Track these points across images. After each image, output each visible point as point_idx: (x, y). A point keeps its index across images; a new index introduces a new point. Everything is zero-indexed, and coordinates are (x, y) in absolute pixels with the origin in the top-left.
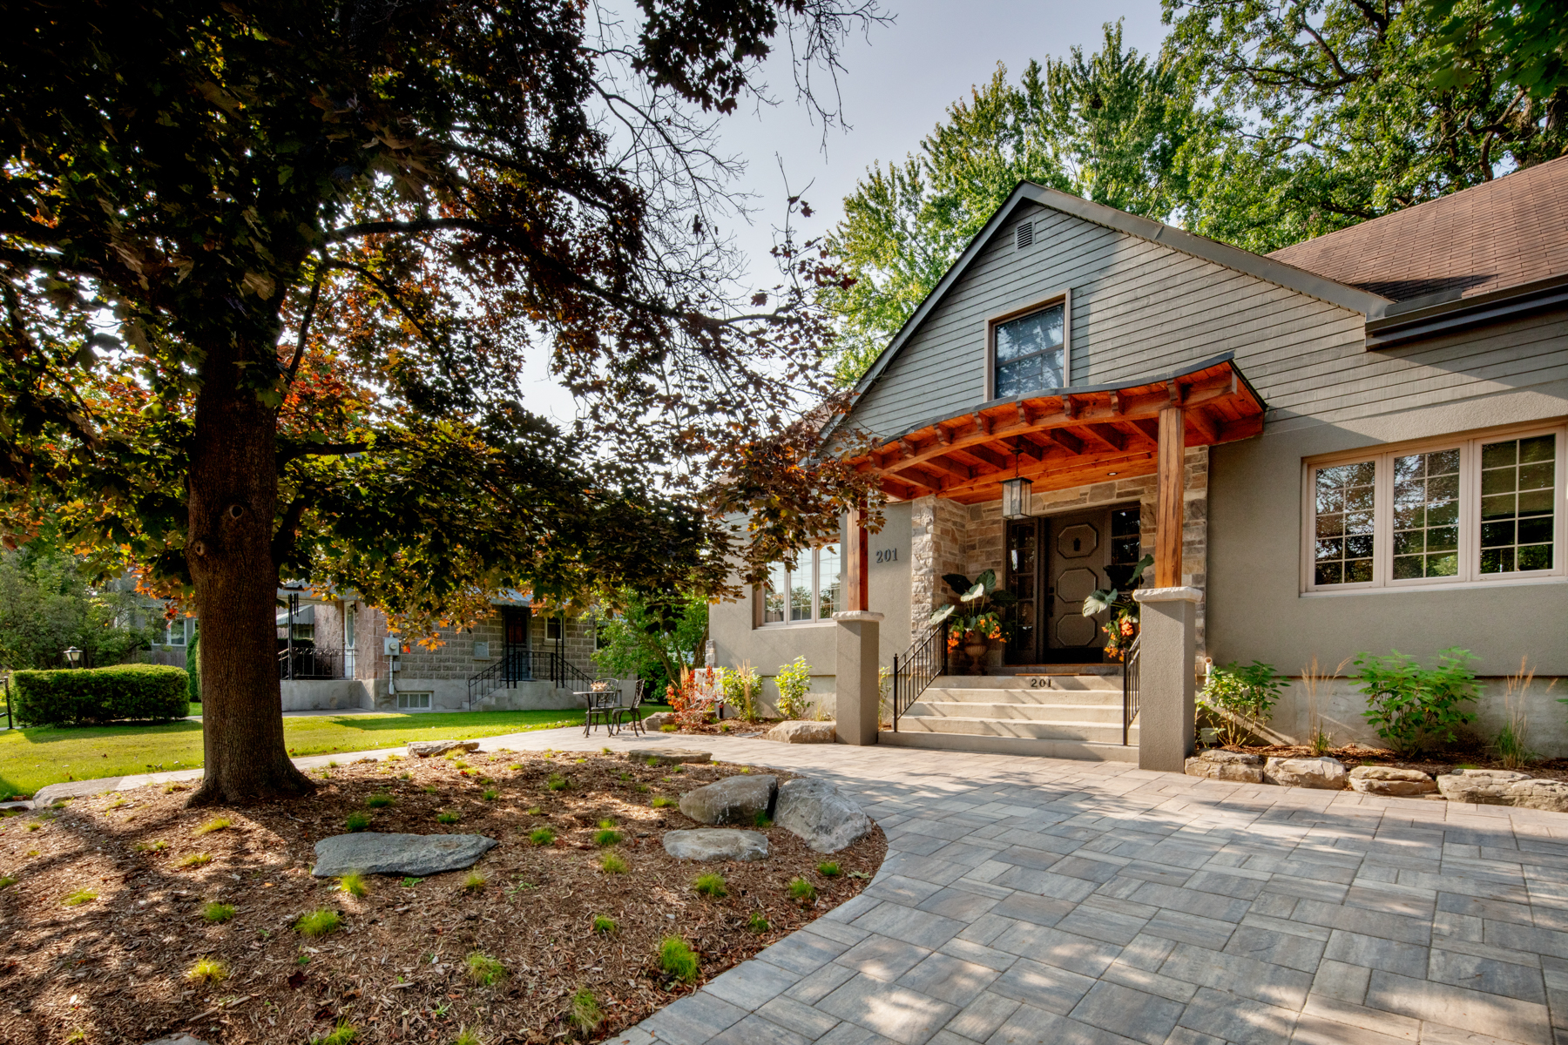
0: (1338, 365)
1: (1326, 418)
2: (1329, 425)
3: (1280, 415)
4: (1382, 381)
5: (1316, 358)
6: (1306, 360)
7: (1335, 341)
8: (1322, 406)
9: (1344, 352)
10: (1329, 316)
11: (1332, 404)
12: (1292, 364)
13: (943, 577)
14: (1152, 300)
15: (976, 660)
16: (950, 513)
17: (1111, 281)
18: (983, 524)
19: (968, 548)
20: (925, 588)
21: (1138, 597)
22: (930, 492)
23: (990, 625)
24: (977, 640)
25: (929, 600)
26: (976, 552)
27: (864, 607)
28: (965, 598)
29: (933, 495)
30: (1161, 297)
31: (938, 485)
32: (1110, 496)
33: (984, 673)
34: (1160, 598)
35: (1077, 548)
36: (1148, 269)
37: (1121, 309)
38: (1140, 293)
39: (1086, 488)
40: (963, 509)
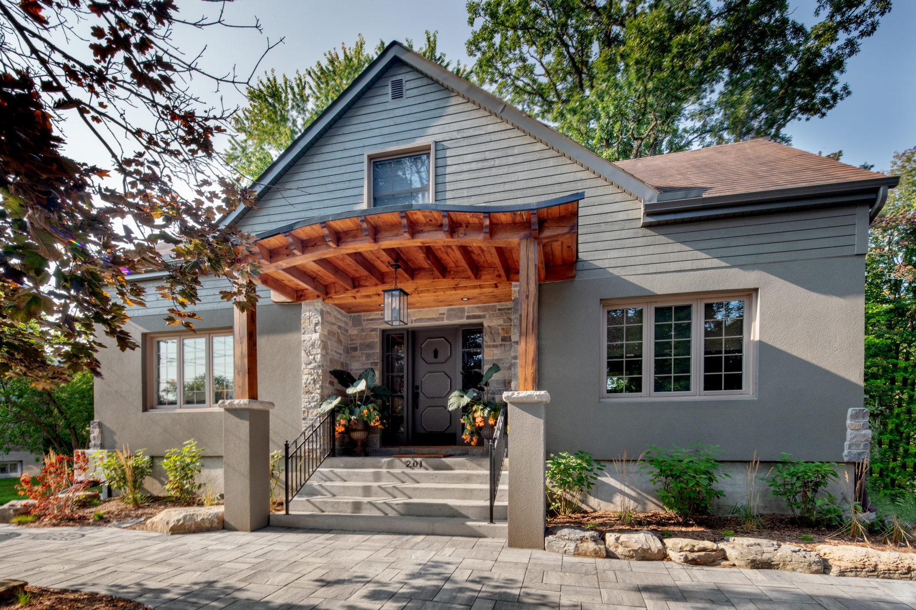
0: (624, 234)
1: (616, 272)
2: (618, 277)
3: (586, 266)
4: (651, 250)
5: (609, 227)
6: (603, 227)
7: (622, 216)
8: (613, 263)
9: (628, 225)
10: (619, 197)
11: (620, 262)
12: (594, 229)
13: (330, 372)
14: (497, 162)
15: (359, 443)
16: (336, 318)
17: (466, 142)
18: (363, 330)
19: (350, 350)
20: (315, 381)
21: (508, 397)
22: (318, 297)
23: (370, 413)
24: (360, 427)
25: (319, 391)
26: (358, 353)
27: (253, 396)
28: (351, 391)
29: (320, 300)
30: (504, 161)
31: (325, 291)
32: (462, 318)
33: (367, 454)
34: (525, 400)
35: (436, 356)
36: (494, 137)
37: (474, 166)
38: (488, 155)
39: (444, 309)
40: (346, 317)
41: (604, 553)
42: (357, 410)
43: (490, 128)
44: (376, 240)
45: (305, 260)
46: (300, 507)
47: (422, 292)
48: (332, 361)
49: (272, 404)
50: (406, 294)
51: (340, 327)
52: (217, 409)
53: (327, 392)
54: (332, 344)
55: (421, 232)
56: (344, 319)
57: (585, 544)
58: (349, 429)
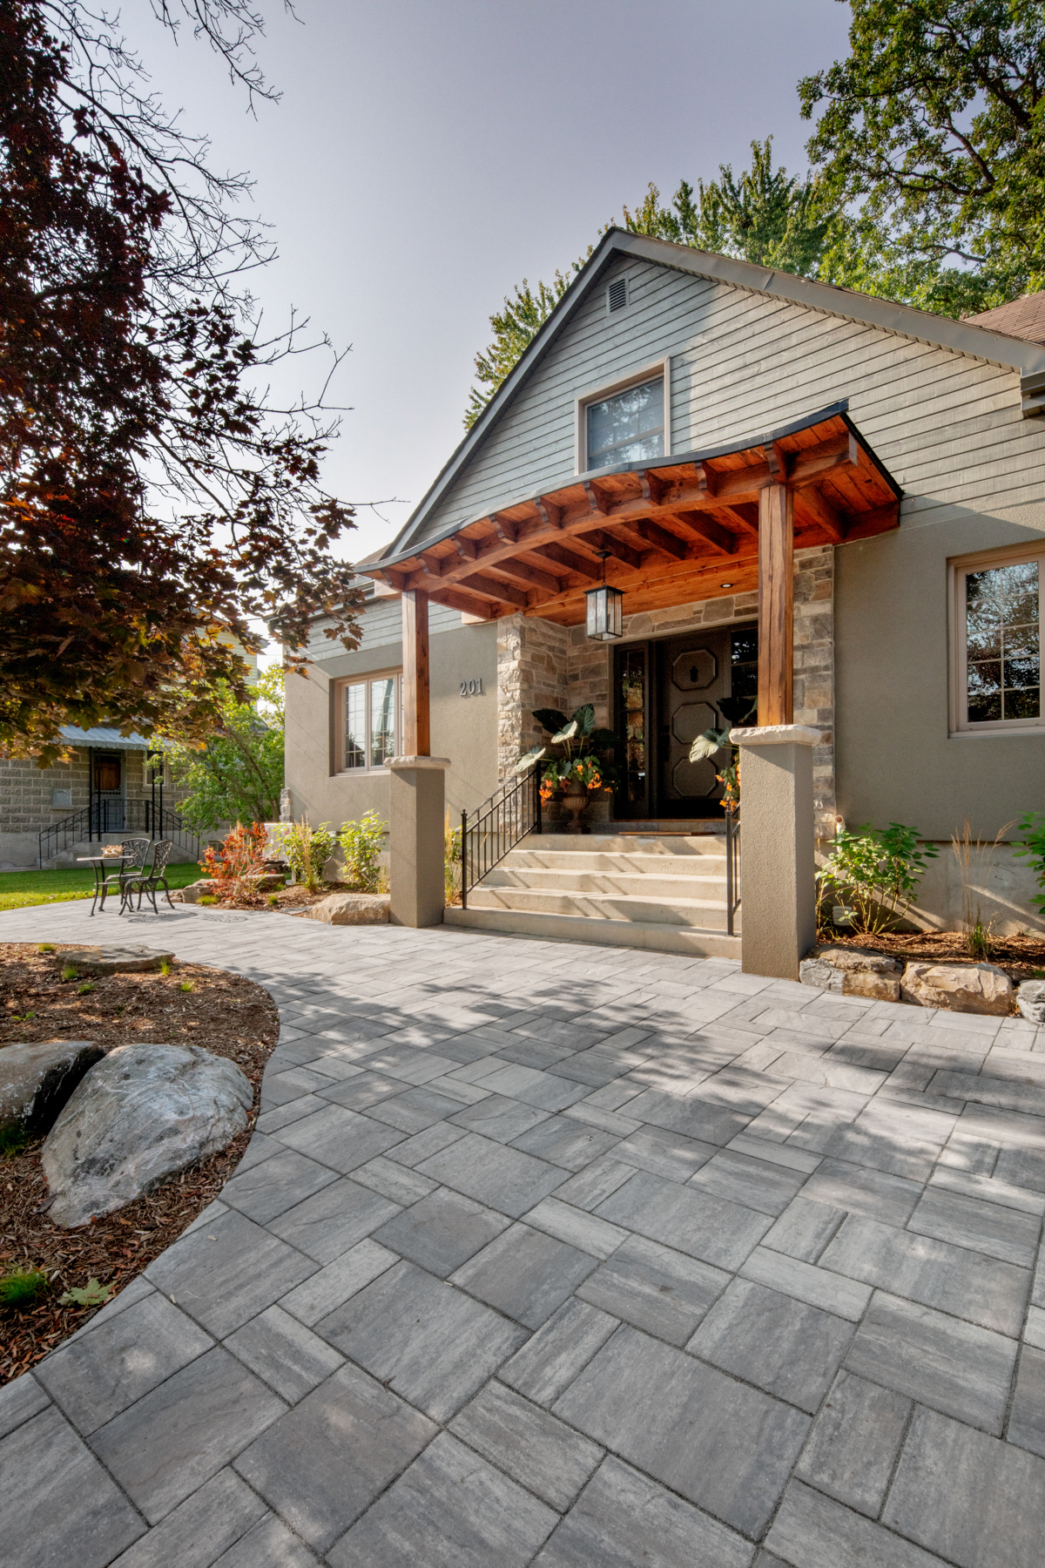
3: (919, 505)
5: (961, 431)
8: (970, 491)
10: (976, 375)
13: (534, 713)
14: (764, 365)
15: (576, 815)
16: (544, 635)
17: (716, 346)
18: (585, 649)
19: (567, 679)
20: (512, 727)
21: (737, 737)
22: (517, 609)
23: (588, 772)
24: (576, 790)
25: (518, 741)
26: (579, 683)
27: (424, 751)
28: (557, 739)
29: (520, 613)
30: (774, 361)
31: (524, 601)
32: (727, 615)
33: (586, 831)
34: (763, 741)
35: (694, 677)
36: (757, 328)
37: (728, 380)
38: (749, 358)
39: (699, 605)
40: (562, 632)
41: (895, 995)
42: (568, 766)
43: (752, 316)
44: (561, 526)
45: (484, 564)
46: (481, 900)
47: (653, 584)
48: (537, 697)
49: (448, 761)
50: (620, 593)
51: (551, 648)
52: (383, 772)
53: (529, 741)
54: (538, 673)
55: (619, 503)
56: (559, 636)
57: (861, 976)
58: (559, 795)
